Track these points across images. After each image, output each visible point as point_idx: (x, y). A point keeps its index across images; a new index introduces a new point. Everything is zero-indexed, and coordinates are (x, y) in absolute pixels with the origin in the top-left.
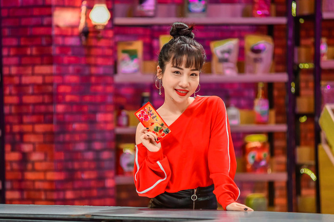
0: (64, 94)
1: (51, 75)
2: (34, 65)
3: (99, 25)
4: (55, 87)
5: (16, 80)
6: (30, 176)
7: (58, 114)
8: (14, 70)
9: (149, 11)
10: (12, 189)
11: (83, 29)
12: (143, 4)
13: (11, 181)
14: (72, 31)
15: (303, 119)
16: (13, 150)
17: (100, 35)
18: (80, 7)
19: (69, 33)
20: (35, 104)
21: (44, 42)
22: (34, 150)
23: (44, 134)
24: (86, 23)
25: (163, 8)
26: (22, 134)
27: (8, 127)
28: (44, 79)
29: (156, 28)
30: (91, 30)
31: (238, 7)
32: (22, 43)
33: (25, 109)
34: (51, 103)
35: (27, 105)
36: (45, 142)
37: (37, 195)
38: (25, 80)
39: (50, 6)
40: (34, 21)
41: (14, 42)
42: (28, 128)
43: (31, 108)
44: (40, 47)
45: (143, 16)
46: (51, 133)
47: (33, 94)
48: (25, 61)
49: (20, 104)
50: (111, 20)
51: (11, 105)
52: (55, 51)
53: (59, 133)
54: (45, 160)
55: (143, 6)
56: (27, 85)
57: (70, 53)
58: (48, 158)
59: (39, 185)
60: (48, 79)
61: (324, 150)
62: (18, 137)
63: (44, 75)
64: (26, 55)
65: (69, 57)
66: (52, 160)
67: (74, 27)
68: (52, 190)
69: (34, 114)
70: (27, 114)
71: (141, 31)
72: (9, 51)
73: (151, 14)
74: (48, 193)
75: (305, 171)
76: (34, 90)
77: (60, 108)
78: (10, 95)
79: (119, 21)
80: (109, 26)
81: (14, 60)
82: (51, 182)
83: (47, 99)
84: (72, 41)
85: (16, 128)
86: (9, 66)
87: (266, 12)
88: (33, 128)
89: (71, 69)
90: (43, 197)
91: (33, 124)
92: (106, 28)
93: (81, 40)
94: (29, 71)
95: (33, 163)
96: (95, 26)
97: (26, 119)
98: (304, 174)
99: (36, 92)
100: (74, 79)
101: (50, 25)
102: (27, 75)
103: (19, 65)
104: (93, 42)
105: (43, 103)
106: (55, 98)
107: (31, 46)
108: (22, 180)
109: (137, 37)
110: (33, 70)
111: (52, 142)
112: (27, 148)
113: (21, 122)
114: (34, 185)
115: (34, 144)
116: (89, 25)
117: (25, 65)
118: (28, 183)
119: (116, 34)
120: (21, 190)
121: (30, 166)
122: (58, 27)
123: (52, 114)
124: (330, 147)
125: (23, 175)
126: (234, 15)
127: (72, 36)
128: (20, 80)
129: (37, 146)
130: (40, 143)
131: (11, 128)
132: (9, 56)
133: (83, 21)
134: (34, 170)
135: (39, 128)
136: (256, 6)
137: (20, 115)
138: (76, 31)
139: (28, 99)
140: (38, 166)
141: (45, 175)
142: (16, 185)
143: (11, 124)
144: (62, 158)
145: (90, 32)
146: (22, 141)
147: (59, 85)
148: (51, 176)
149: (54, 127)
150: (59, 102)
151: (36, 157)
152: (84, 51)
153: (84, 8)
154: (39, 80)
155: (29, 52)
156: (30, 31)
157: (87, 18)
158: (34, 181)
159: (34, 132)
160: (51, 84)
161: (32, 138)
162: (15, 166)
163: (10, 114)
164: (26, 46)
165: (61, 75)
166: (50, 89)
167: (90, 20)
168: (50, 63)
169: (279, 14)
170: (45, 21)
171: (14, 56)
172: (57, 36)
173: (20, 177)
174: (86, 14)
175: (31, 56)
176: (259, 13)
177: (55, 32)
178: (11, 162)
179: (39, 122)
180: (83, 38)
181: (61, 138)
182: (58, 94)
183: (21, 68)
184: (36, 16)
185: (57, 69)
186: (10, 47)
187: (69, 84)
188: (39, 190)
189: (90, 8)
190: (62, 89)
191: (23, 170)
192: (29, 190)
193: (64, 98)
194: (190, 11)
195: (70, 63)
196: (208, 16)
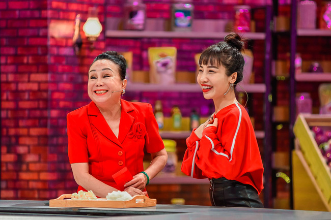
0: (58, 100)
1: (46, 82)
2: (30, 73)
3: (92, 37)
4: (49, 93)
5: (13, 86)
6: (24, 176)
7: (52, 119)
8: (11, 77)
9: (138, 25)
10: (7, 189)
11: (77, 40)
12: (133, 18)
13: (7, 181)
14: (67, 42)
15: (280, 127)
16: (9, 152)
17: (92, 46)
18: (74, 20)
19: (64, 44)
20: (30, 109)
21: (40, 52)
22: (29, 152)
23: (39, 137)
24: (79, 35)
25: (152, 22)
26: (18, 137)
27: (5, 130)
28: (39, 86)
29: (145, 40)
30: (84, 41)
31: (221, 23)
32: (19, 52)
33: (21, 114)
34: (46, 108)
35: (24, 110)
36: (39, 145)
37: (31, 194)
38: (22, 87)
39: (46, 19)
40: (31, 32)
41: (12, 51)
42: (23, 131)
43: (27, 112)
44: (35, 56)
45: (133, 29)
46: (46, 136)
47: (29, 100)
48: (21, 69)
49: (17, 109)
50: (103, 32)
51: (7, 109)
52: (50, 60)
53: (53, 136)
54: (39, 161)
55: (133, 20)
56: (23, 91)
57: (64, 62)
58: (42, 160)
59: (32, 185)
60: (43, 86)
61: (297, 156)
62: (13, 140)
63: (39, 83)
64: (22, 64)
65: (63, 66)
66: (45, 162)
67: (68, 38)
68: (45, 190)
69: (29, 118)
70: (23, 118)
71: (131, 43)
72: (7, 60)
73: (140, 27)
74: (41, 192)
75: (281, 175)
76: (29, 95)
77: (54, 113)
78: (7, 100)
79: (111, 33)
80: (101, 38)
81: (11, 68)
82: (44, 181)
83: (42, 105)
84: (66, 51)
85: (12, 132)
86: (7, 73)
87: (246, 28)
88: (29, 132)
89: (65, 77)
90: (36, 196)
91: (28, 127)
92: (98, 40)
93: (74, 50)
94: (25, 78)
95: (28, 164)
96: (88, 38)
97: (21, 123)
98: (279, 177)
99: (31, 97)
100: (68, 86)
101: (45, 36)
102: (23, 82)
103: (16, 73)
104: (86, 52)
105: (38, 109)
106: (50, 103)
107: (28, 56)
108: (17, 180)
109: (128, 49)
110: (29, 77)
111: (46, 145)
112: (22, 150)
113: (17, 126)
114: (28, 185)
115: (29, 146)
116: (82, 37)
117: (22, 73)
118: (22, 183)
119: (108, 45)
120: (15, 189)
121: (24, 167)
122: (53, 37)
123: (46, 118)
124: (303, 153)
125: (18, 176)
126: (217, 30)
127: (66, 46)
128: (17, 87)
129: (31, 148)
130: (34, 146)
131: (8, 132)
132: (6, 64)
133: (77, 33)
134: (28, 171)
135: (34, 132)
136: (238, 22)
137: (16, 119)
138: (70, 42)
139: (24, 105)
140: (32, 167)
141: (39, 176)
142: (11, 185)
143: (8, 128)
144: (56, 159)
145: (83, 43)
146: (18, 143)
147: (53, 92)
148: (44, 176)
149: (48, 131)
150: (53, 108)
151: (31, 158)
152: (78, 61)
153: (78, 21)
154: (35, 87)
155: (25, 61)
156: (27, 42)
157: (81, 30)
158: (28, 181)
159: (29, 136)
160: (46, 91)
161: (27, 141)
162: (11, 167)
163: (7, 118)
164: (23, 56)
165: (55, 82)
166: (45, 95)
167: (84, 33)
168: (46, 71)
169: (258, 30)
170: (41, 32)
171: (11, 64)
172: (52, 46)
173: (15, 177)
174: (79, 27)
175: (28, 64)
176: (239, 28)
177: (50, 42)
178: (7, 163)
179: (34, 126)
180: (77, 49)
181: (55, 140)
182: (52, 100)
183: (18, 76)
184: (32, 28)
185: (52, 77)
186: (7, 56)
187: (62, 91)
188: (33, 189)
189: (83, 21)
190: (57, 95)
191: (18, 171)
192: (23, 189)
193: (58, 104)
194: (176, 26)
195: (63, 72)
196: (193, 30)
